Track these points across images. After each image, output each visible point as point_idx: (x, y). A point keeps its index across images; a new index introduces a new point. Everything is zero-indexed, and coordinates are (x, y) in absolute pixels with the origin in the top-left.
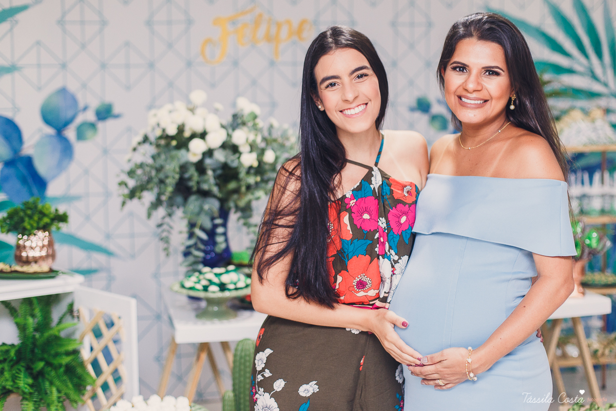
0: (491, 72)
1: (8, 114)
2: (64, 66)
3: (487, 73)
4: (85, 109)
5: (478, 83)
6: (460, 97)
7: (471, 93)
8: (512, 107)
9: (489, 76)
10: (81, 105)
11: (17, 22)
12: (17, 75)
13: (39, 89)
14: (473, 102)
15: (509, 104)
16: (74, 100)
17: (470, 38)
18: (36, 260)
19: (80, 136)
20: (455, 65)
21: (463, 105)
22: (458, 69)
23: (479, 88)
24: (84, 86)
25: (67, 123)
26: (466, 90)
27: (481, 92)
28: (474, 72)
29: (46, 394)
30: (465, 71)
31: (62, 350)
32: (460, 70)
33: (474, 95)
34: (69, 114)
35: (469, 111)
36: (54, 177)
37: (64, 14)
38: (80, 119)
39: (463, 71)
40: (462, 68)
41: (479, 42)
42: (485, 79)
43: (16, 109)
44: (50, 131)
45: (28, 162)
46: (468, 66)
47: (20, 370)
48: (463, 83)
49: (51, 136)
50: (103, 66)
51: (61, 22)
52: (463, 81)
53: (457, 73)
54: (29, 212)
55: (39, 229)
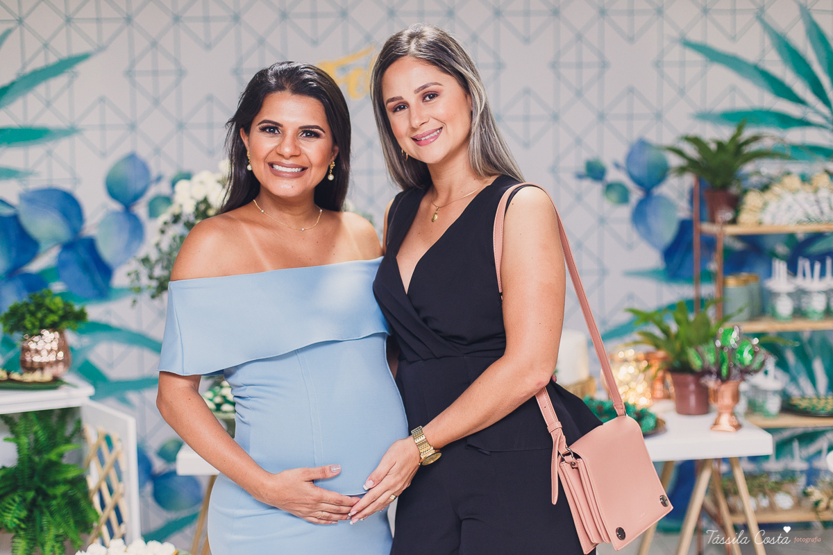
0: (309, 132)
1: (66, 186)
2: (133, 127)
3: (304, 135)
4: (159, 179)
5: (296, 147)
6: (271, 165)
7: (287, 159)
8: (331, 177)
9: (307, 138)
10: (154, 173)
11: (76, 75)
12: (76, 139)
13: (103, 155)
14: (289, 170)
15: (328, 174)
16: (145, 168)
17: (283, 92)
18: (41, 367)
19: (153, 213)
20: (265, 124)
21: (278, 174)
22: (268, 130)
23: (297, 153)
24: (157, 151)
25: (137, 197)
26: (282, 156)
27: (299, 157)
28: (290, 133)
29: (42, 530)
30: (276, 132)
31: (60, 477)
32: (270, 131)
33: (290, 162)
34: (139, 186)
35: (285, 181)
36: (121, 263)
37: (133, 63)
38: (152, 192)
39: (274, 132)
40: (273, 128)
41: (294, 96)
42: (303, 142)
43: (76, 180)
44: (116, 206)
45: (91, 244)
46: (281, 126)
47: (14, 501)
48: (276, 147)
49: (116, 213)
50: (181, 126)
51: (130, 73)
52: (276, 144)
53: (268, 135)
54: (32, 308)
55: (47, 328)
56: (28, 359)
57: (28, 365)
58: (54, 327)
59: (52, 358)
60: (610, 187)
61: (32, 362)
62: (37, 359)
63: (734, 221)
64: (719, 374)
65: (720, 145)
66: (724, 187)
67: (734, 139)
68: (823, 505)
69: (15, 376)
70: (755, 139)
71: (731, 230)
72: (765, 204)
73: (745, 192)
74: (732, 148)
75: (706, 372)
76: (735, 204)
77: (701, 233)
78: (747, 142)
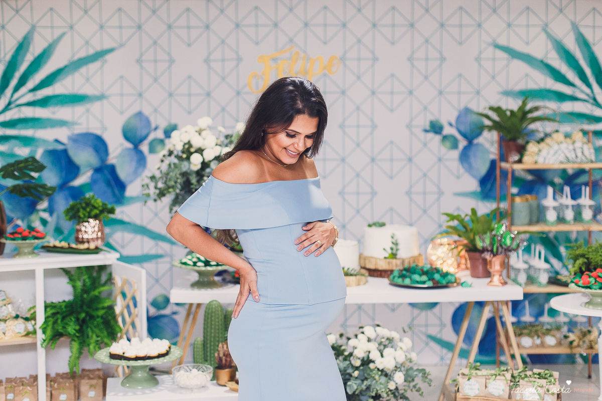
2: (140, 95)
4: (156, 129)
10: (153, 126)
11: (106, 61)
12: (105, 102)
13: (122, 113)
16: (148, 121)
18: (88, 241)
19: (152, 150)
24: (156, 110)
25: (142, 140)
31: (100, 306)
34: (144, 133)
36: (132, 182)
37: (141, 55)
38: (152, 136)
43: (104, 128)
44: (129, 145)
45: (113, 169)
47: (71, 320)
49: (130, 149)
50: (171, 95)
51: (139, 61)
54: (84, 205)
55: (91, 218)
56: (80, 236)
57: (80, 240)
58: (96, 217)
59: (94, 236)
60: (445, 138)
61: (83, 238)
62: (86, 236)
63: (520, 161)
64: (492, 251)
65: (512, 112)
66: (514, 139)
67: (521, 108)
68: (575, 344)
69: (74, 246)
70: (536, 109)
71: (517, 167)
72: (540, 151)
73: (527, 143)
74: (520, 115)
75: (484, 250)
76: (521, 150)
77: (500, 168)
78: (531, 111)
